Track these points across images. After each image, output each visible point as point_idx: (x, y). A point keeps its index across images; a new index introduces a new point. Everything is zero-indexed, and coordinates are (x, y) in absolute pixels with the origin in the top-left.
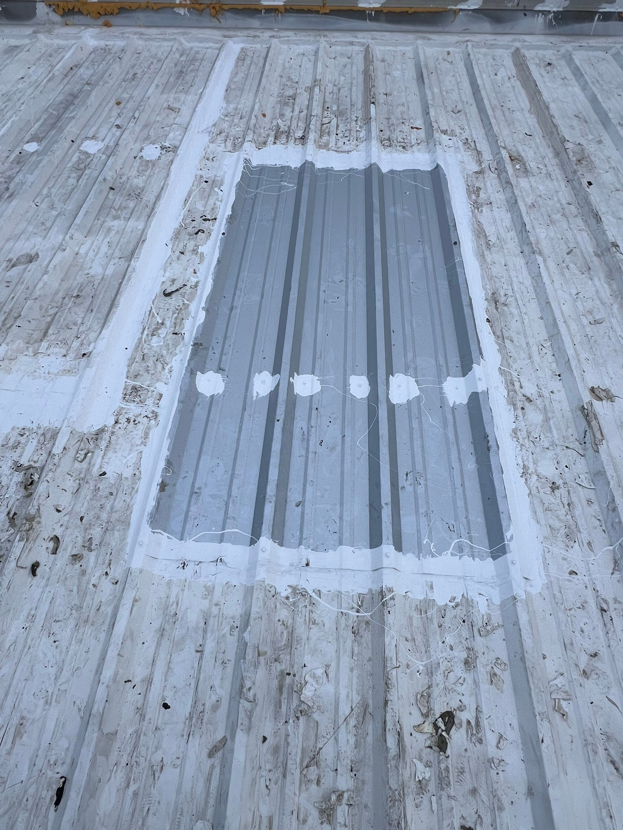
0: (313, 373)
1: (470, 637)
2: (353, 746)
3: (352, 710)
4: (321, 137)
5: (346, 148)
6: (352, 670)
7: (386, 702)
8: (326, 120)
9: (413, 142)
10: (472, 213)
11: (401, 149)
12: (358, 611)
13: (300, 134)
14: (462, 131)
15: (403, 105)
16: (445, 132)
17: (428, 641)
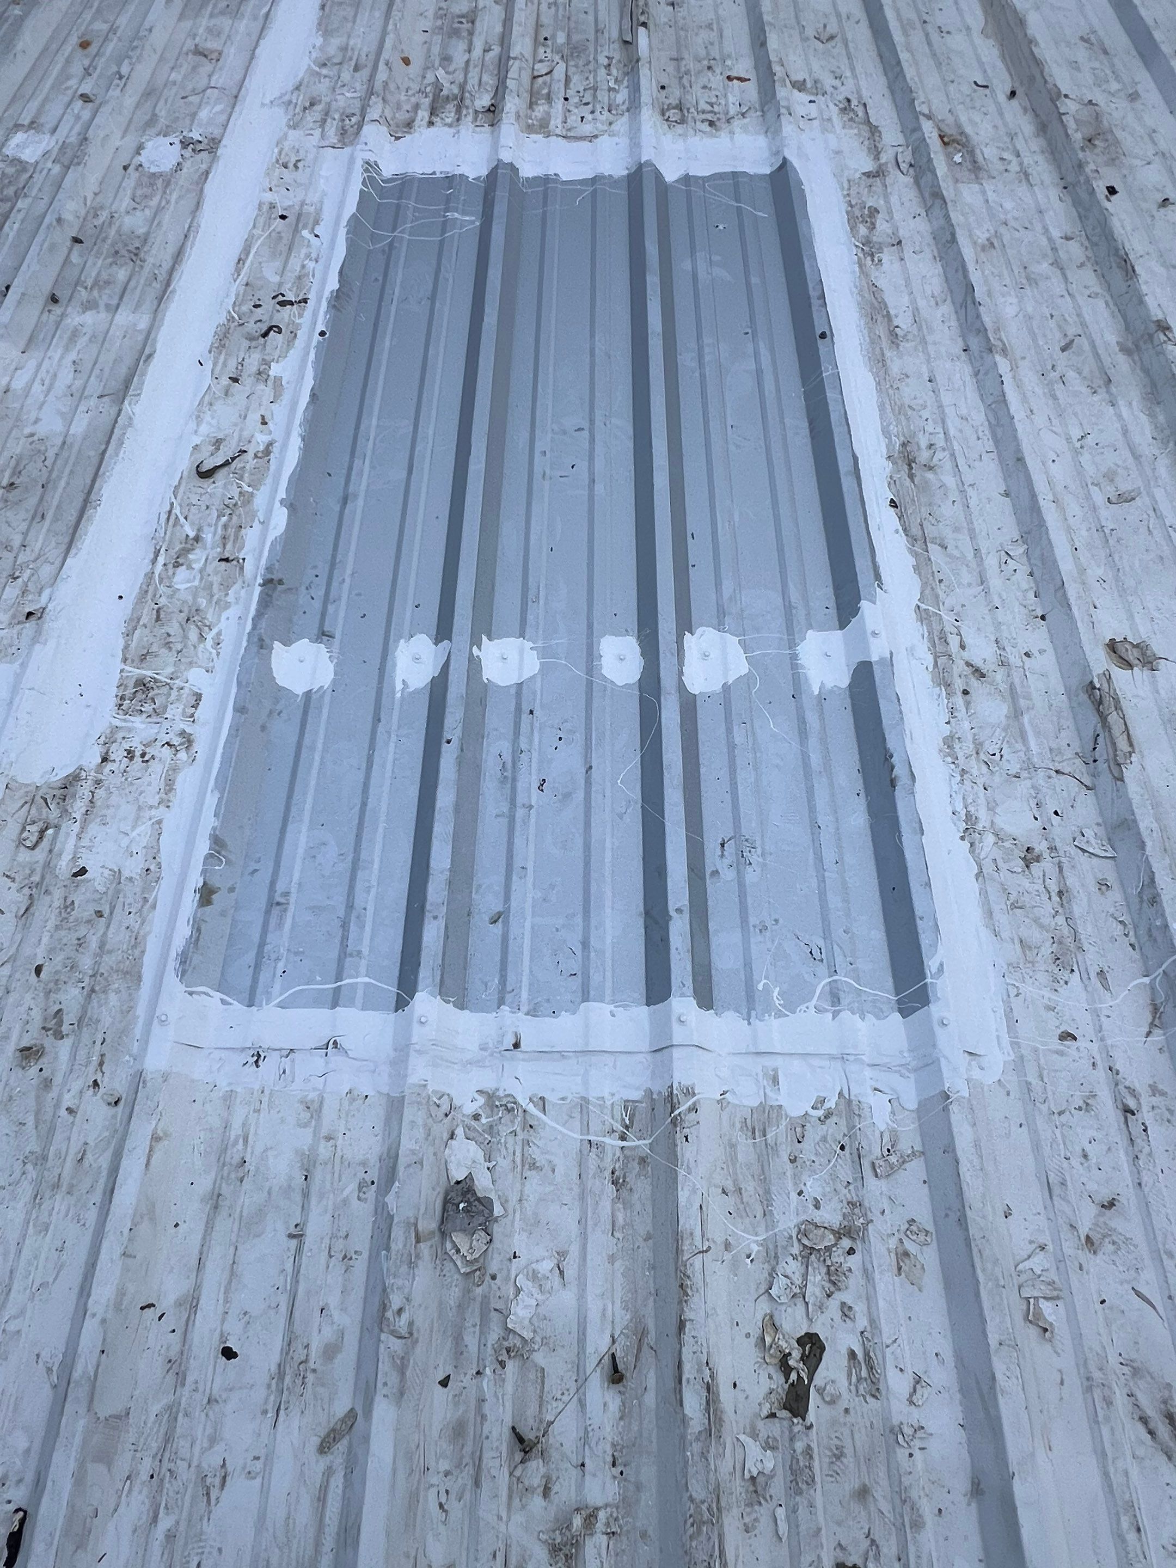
0: (522, 635)
1: (855, 1179)
2: (618, 1415)
3: (614, 1342)
4: (531, 105)
5: (587, 129)
6: (612, 1259)
7: (682, 1325)
8: (542, 68)
9: (733, 110)
10: (861, 266)
11: (705, 127)
12: (623, 1138)
13: (485, 101)
14: (837, 83)
15: (709, 26)
16: (800, 86)
17: (768, 1192)
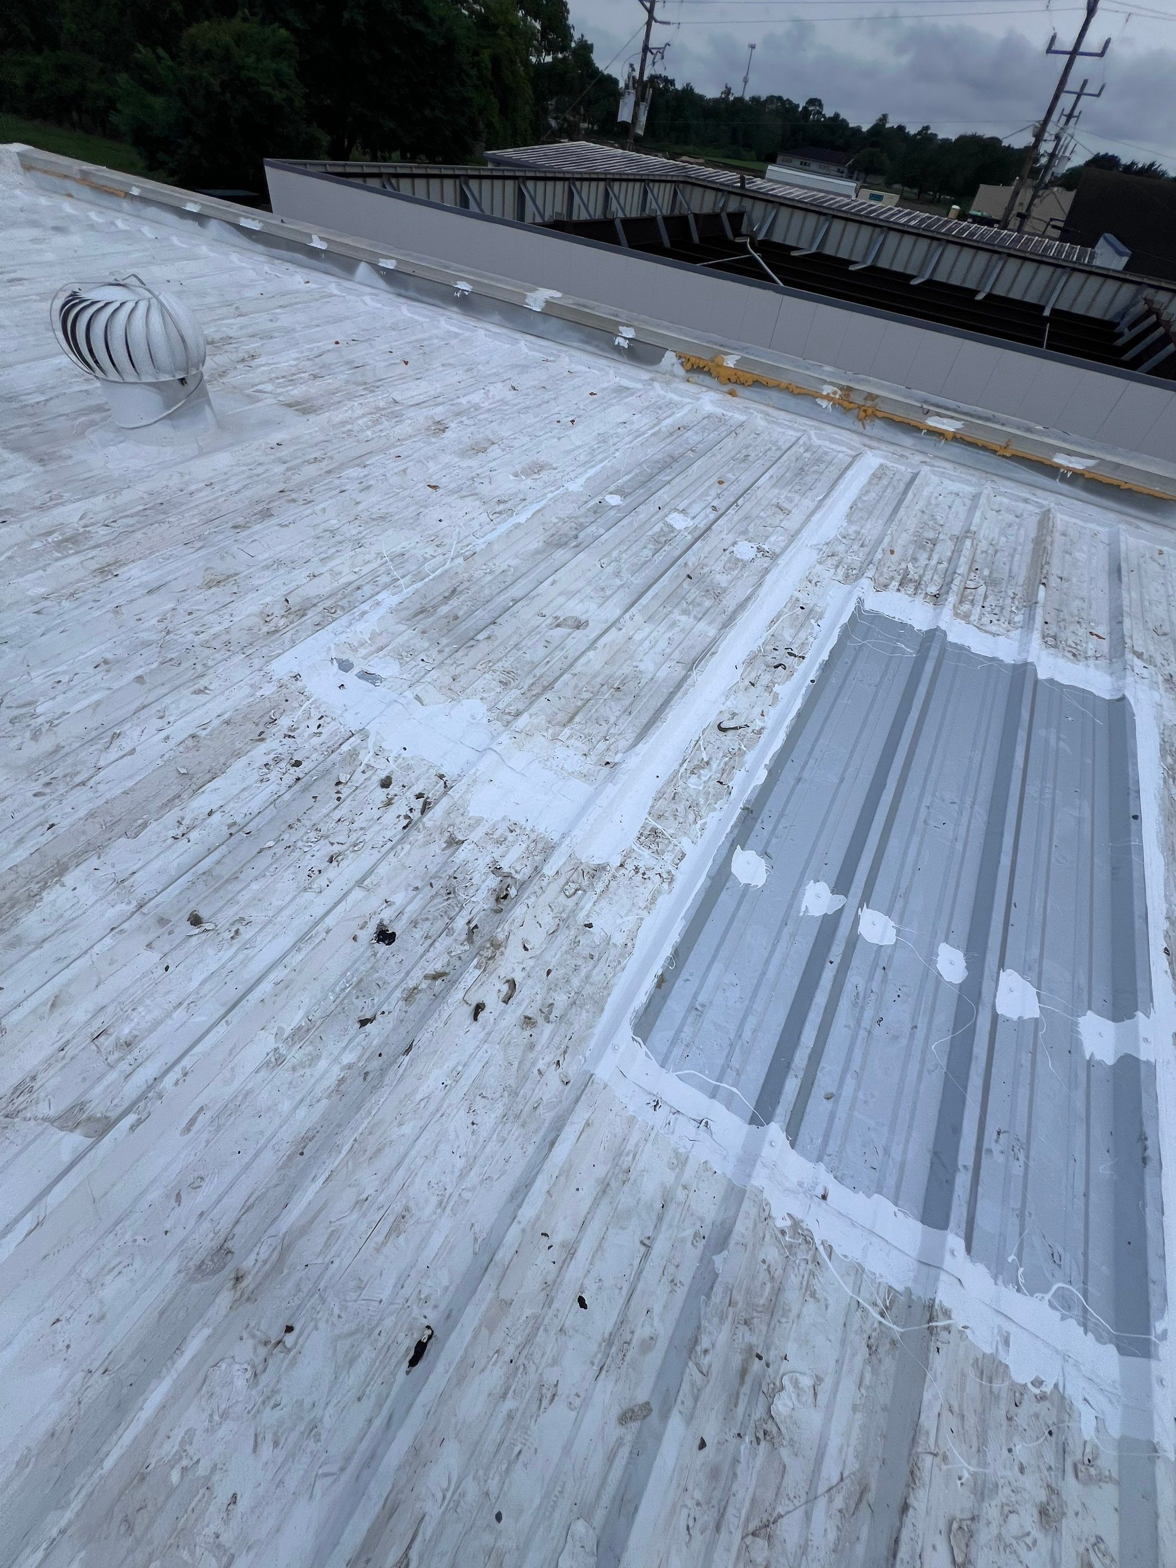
0: (888, 913)
1: (1057, 1468)
2: (832, 1546)
3: (842, 1480)
4: (961, 602)
5: (993, 628)
6: (855, 1408)
7: (905, 1508)
8: (971, 584)
9: (1090, 653)
10: (1165, 782)
11: (1070, 655)
12: (882, 1314)
13: (933, 589)
14: (1165, 663)
15: (1083, 599)
16: (1139, 656)
17: (985, 1432)
